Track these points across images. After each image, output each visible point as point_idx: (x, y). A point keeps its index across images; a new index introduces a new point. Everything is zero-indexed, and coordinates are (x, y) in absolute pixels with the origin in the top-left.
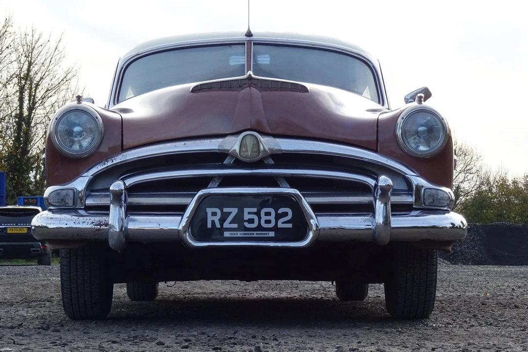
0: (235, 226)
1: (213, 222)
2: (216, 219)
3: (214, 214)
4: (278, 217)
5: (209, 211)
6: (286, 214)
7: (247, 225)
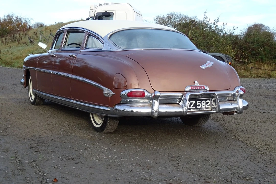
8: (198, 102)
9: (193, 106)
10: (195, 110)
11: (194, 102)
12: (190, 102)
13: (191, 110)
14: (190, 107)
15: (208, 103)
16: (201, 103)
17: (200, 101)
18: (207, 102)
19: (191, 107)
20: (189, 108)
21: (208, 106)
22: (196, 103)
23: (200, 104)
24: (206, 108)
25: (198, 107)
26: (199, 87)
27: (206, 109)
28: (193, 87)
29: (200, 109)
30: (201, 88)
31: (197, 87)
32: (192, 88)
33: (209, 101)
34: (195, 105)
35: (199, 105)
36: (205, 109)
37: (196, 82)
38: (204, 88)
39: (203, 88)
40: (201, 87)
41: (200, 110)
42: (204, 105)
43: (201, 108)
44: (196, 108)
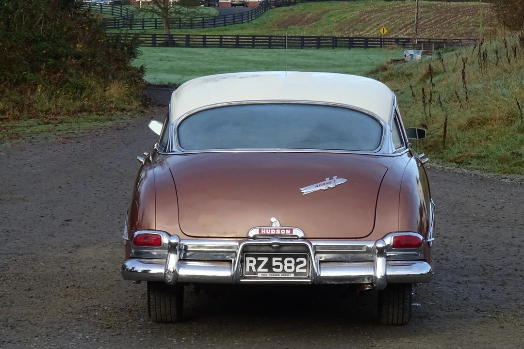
8: (274, 259)
9: (262, 268)
10: (268, 275)
11: (266, 260)
12: (257, 259)
13: (260, 275)
14: (256, 269)
15: (302, 262)
16: (283, 262)
17: (280, 259)
18: (298, 260)
19: (260, 269)
20: (254, 270)
21: (300, 268)
22: (270, 262)
23: (281, 264)
24: (294, 272)
25: (274, 269)
26: (281, 230)
27: (295, 275)
28: (266, 229)
29: (280, 274)
30: (283, 233)
31: (276, 230)
32: (263, 232)
33: (304, 259)
34: (269, 266)
35: (278, 267)
36: (292, 275)
37: (273, 219)
38: (291, 232)
39: (288, 232)
40: (285, 230)
41: (280, 276)
42: (289, 268)
43: (284, 271)
44: (271, 271)
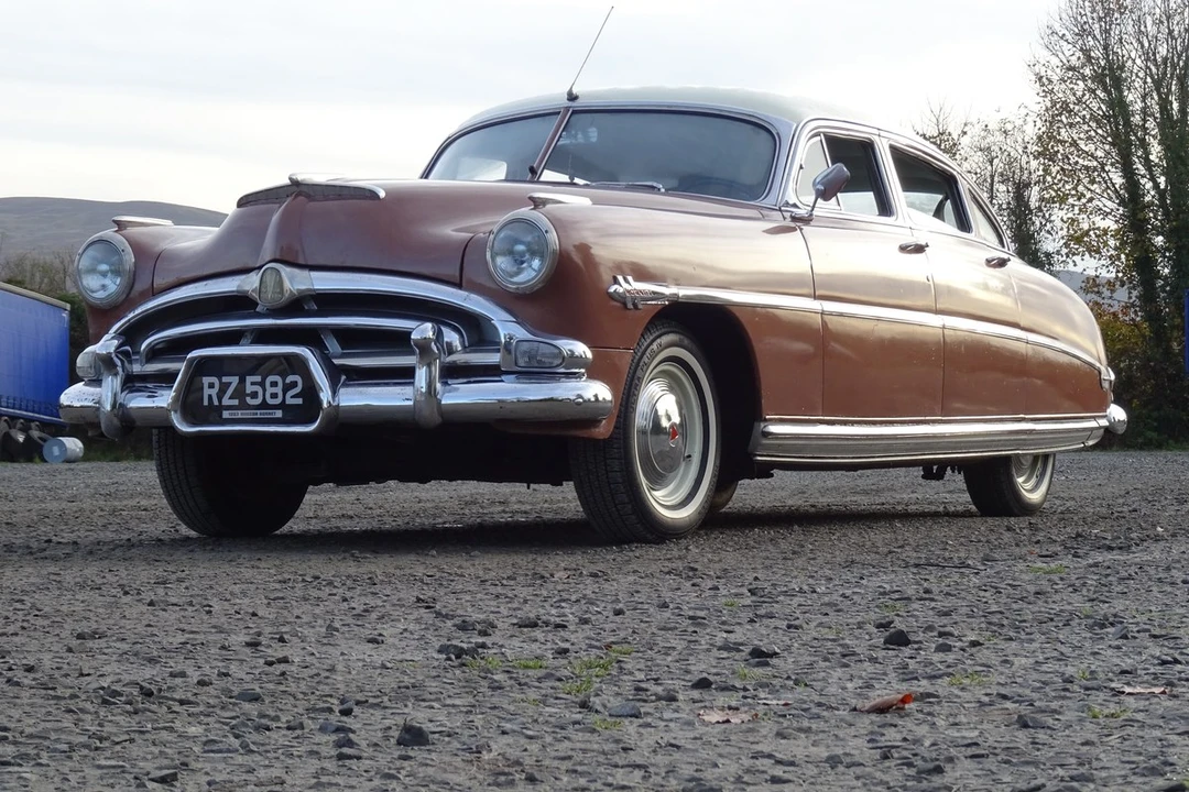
0: (236, 402)
1: (210, 397)
2: (214, 392)
3: (211, 386)
4: (286, 388)
5: (206, 380)
6: (294, 384)
7: (248, 399)
